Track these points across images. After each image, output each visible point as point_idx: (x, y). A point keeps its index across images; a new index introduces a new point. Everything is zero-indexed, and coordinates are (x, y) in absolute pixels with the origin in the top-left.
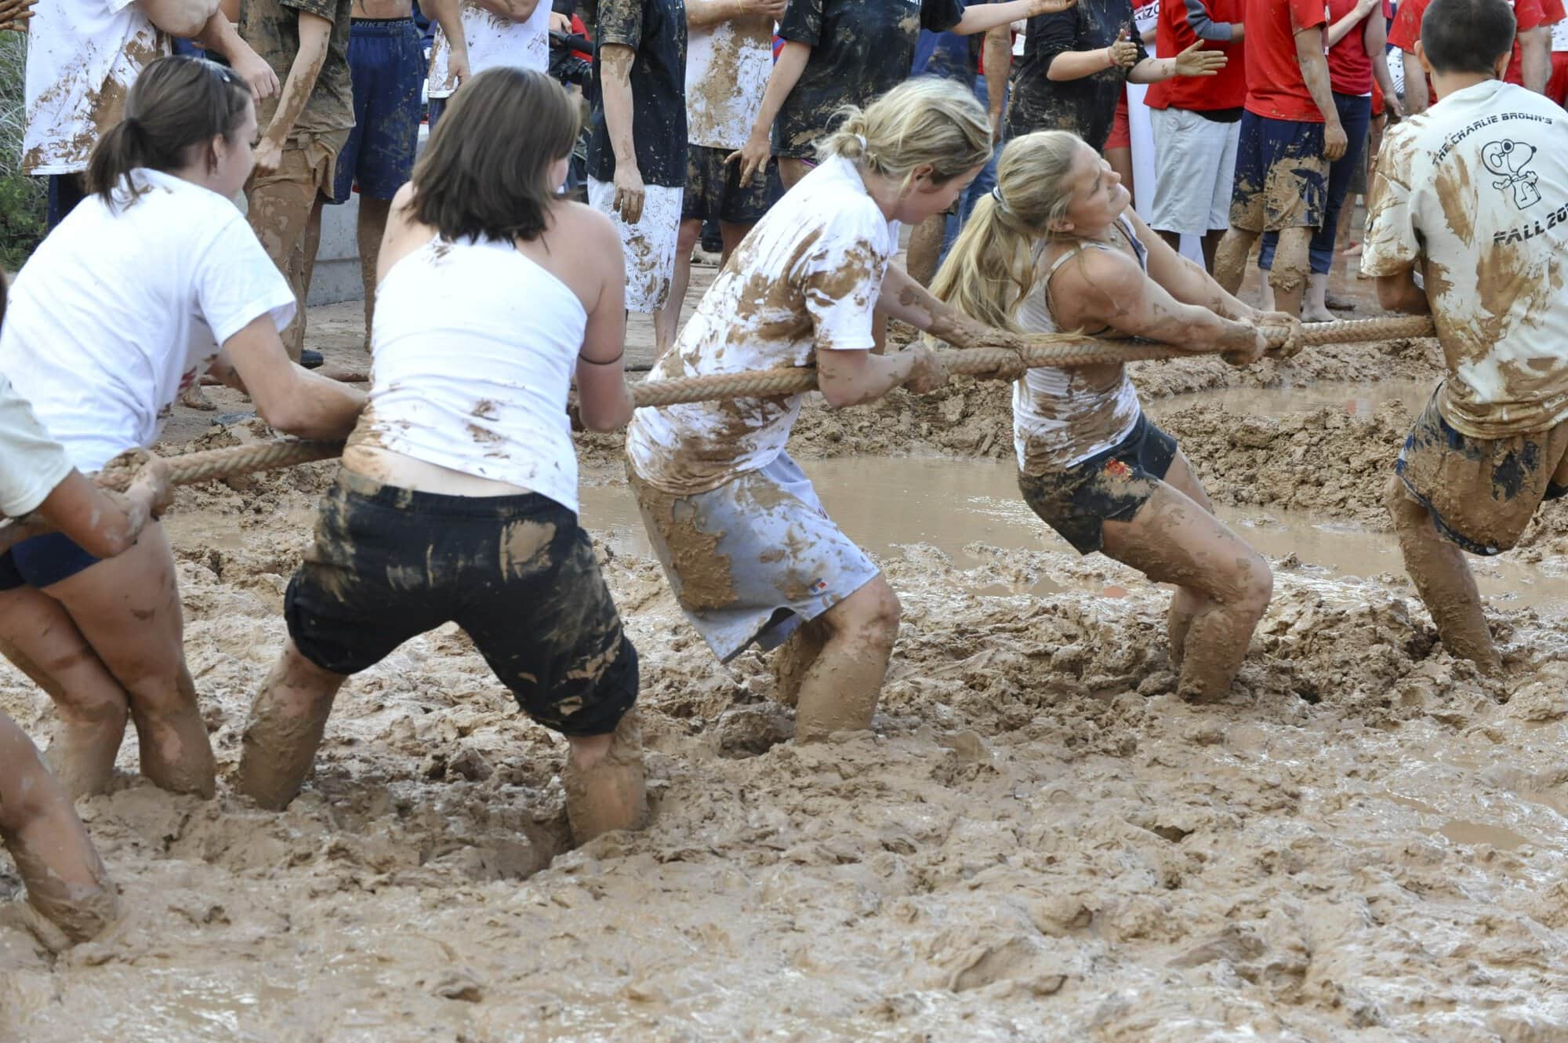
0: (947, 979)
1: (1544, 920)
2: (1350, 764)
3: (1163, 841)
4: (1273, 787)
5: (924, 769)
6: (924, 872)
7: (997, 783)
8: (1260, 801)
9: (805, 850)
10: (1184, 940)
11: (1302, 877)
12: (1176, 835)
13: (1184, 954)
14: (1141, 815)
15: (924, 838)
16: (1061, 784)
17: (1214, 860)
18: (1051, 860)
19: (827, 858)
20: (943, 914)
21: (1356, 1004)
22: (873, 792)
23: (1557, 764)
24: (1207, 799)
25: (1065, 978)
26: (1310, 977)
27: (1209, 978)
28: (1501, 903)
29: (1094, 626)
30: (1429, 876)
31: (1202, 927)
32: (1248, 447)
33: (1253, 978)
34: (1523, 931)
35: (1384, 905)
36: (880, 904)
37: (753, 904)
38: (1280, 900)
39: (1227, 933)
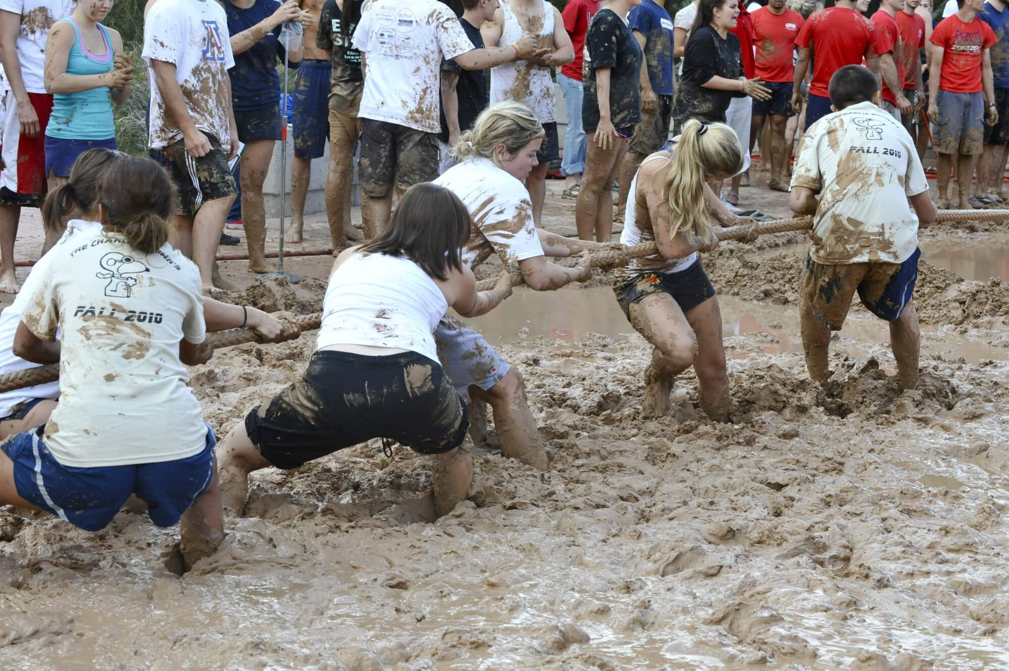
0: (658, 569)
1: (975, 527)
2: (870, 446)
3: (771, 491)
4: (829, 459)
5: (641, 455)
6: (644, 511)
7: (678, 462)
8: (823, 467)
9: (579, 502)
10: (785, 544)
11: (847, 508)
12: (779, 487)
13: (785, 552)
14: (759, 477)
15: (643, 493)
16: (716, 462)
17: (799, 500)
18: (712, 503)
19: (590, 506)
21: (877, 576)
22: (617, 469)
23: (978, 443)
24: (794, 467)
25: (721, 567)
26: (852, 562)
27: (798, 564)
28: (952, 518)
30: (914, 505)
31: (794, 537)
33: (822, 564)
34: (965, 533)
35: (890, 522)
36: (620, 530)
37: (552, 531)
38: (835, 521)
39: (807, 539)
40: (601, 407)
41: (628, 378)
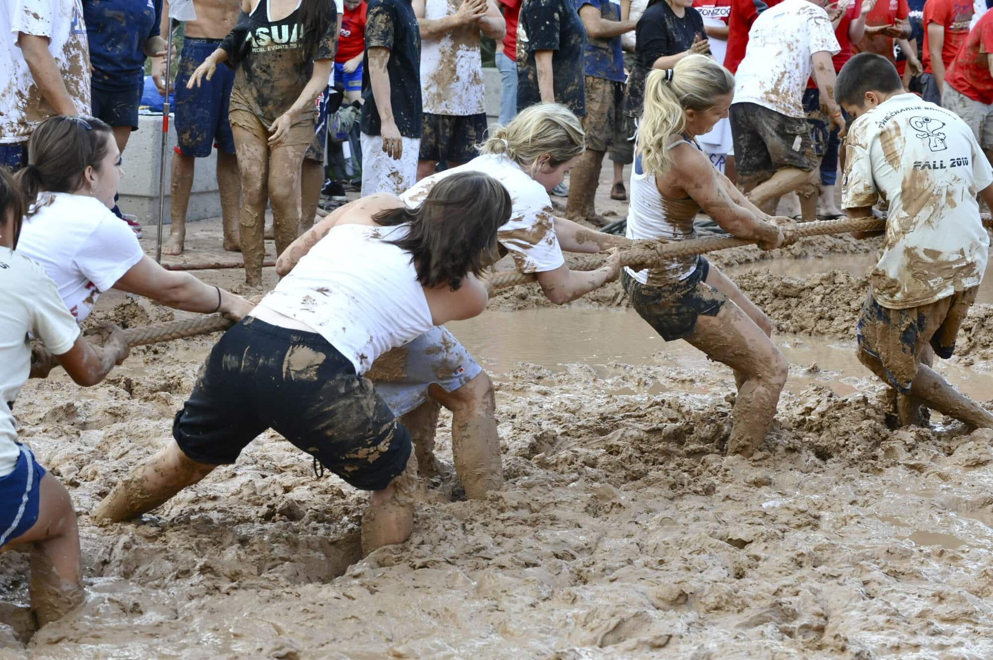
0: (596, 639)
1: (976, 593)
2: (852, 497)
3: (733, 549)
4: (803, 512)
5: (580, 506)
6: (581, 571)
7: (624, 514)
8: (795, 521)
9: (505, 560)
10: (746, 611)
11: (822, 569)
12: (741, 544)
13: (747, 620)
14: (719, 532)
15: (580, 550)
16: (668, 514)
17: (765, 560)
18: (661, 562)
19: (518, 564)
20: (593, 598)
21: (856, 649)
22: (548, 522)
23: (983, 494)
24: (761, 521)
25: (670, 636)
26: (827, 632)
27: (762, 634)
28: (948, 583)
29: (688, 413)
30: (902, 566)
31: (757, 603)
32: (786, 297)
33: (790, 634)
34: (962, 600)
35: (874, 586)
36: (553, 592)
37: (472, 594)
38: (808, 584)
39: (773, 605)
40: (533, 449)
41: (567, 415)
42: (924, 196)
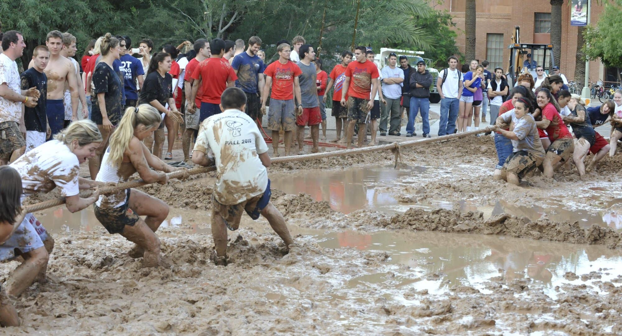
1: (293, 319)
2: (240, 279)
3: (190, 304)
4: (219, 287)
5: (120, 290)
6: (125, 317)
7: (140, 292)
8: (216, 291)
9: (92, 313)
10: (197, 331)
11: (228, 312)
12: (193, 302)
14: (184, 297)
15: (124, 308)
16: (161, 291)
17: (204, 309)
18: (159, 312)
19: (97, 315)
22: (108, 297)
23: (294, 276)
24: (201, 292)
28: (282, 315)
29: (169, 246)
30: (262, 309)
31: (201, 327)
32: (208, 194)
34: (288, 322)
35: (250, 318)
36: (113, 327)
37: (79, 329)
38: (222, 318)
39: (208, 329)
40: (103, 264)
41: (116, 249)
42: (230, 156)
